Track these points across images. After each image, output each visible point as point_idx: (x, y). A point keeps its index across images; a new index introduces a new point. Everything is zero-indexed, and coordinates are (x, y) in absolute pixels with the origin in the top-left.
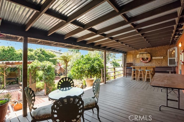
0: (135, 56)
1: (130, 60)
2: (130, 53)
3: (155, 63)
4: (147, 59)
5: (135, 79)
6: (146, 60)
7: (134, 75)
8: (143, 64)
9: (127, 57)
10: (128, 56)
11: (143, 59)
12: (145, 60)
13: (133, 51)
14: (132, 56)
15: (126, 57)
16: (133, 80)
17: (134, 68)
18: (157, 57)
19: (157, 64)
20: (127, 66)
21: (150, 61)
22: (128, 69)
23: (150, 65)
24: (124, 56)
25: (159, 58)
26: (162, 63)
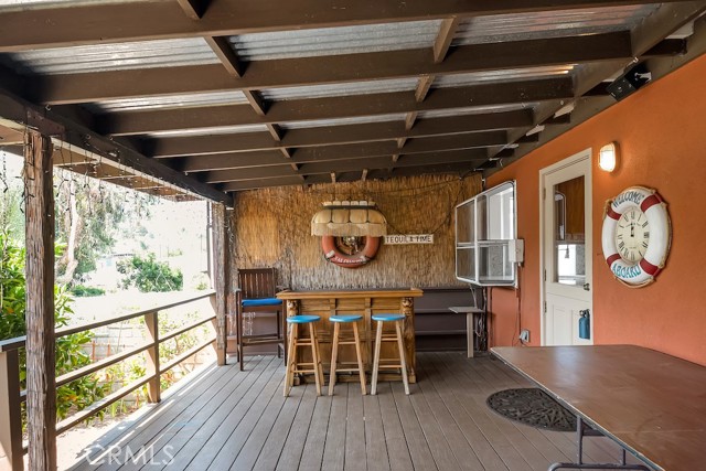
0: (289, 222)
1: (260, 250)
2: (261, 205)
3: (397, 268)
4: (361, 242)
5: (303, 380)
6: (354, 250)
7: (302, 353)
8: (338, 277)
9: (243, 231)
10: (249, 226)
11: (336, 242)
12: (348, 251)
13: (280, 191)
14: (271, 223)
15: (235, 231)
17: (299, 307)
18: (406, 233)
19: (408, 273)
20: (243, 294)
21: (372, 259)
22: (256, 308)
23: (373, 281)
24: (221, 221)
25: (415, 241)
26: (429, 266)
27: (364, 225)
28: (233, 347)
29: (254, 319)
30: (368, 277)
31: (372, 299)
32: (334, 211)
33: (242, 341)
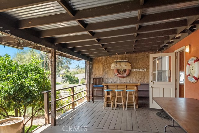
0: (106, 66)
1: (98, 73)
2: (98, 61)
3: (135, 78)
4: (125, 71)
5: (108, 106)
6: (123, 73)
7: (108, 99)
8: (118, 80)
9: (94, 68)
10: (95, 66)
11: (118, 71)
12: (122, 73)
13: (104, 58)
14: (101, 66)
15: (92, 68)
16: (107, 108)
17: (107, 87)
18: (138, 68)
19: (138, 79)
20: (94, 84)
21: (128, 75)
22: (97, 88)
23: (128, 82)
24: (89, 66)
25: (140, 71)
26: (145, 77)
27: (125, 66)
28: (91, 97)
29: (97, 91)
30: (127, 80)
31: (126, 86)
32: (117, 63)
33: (93, 96)
